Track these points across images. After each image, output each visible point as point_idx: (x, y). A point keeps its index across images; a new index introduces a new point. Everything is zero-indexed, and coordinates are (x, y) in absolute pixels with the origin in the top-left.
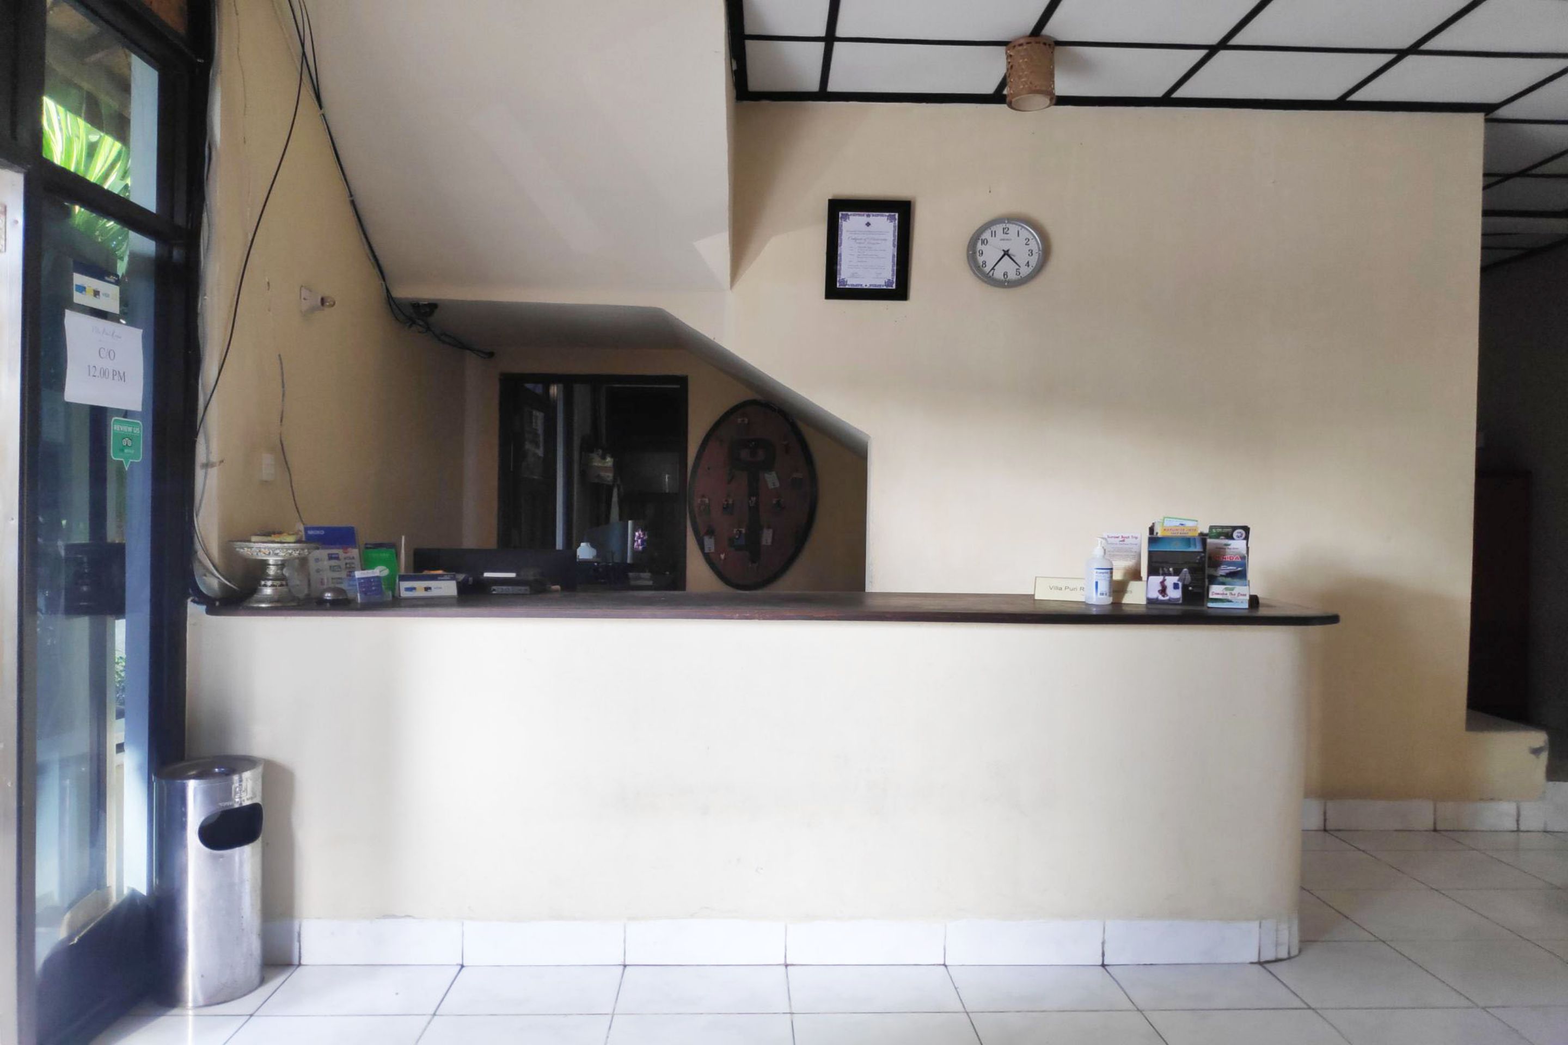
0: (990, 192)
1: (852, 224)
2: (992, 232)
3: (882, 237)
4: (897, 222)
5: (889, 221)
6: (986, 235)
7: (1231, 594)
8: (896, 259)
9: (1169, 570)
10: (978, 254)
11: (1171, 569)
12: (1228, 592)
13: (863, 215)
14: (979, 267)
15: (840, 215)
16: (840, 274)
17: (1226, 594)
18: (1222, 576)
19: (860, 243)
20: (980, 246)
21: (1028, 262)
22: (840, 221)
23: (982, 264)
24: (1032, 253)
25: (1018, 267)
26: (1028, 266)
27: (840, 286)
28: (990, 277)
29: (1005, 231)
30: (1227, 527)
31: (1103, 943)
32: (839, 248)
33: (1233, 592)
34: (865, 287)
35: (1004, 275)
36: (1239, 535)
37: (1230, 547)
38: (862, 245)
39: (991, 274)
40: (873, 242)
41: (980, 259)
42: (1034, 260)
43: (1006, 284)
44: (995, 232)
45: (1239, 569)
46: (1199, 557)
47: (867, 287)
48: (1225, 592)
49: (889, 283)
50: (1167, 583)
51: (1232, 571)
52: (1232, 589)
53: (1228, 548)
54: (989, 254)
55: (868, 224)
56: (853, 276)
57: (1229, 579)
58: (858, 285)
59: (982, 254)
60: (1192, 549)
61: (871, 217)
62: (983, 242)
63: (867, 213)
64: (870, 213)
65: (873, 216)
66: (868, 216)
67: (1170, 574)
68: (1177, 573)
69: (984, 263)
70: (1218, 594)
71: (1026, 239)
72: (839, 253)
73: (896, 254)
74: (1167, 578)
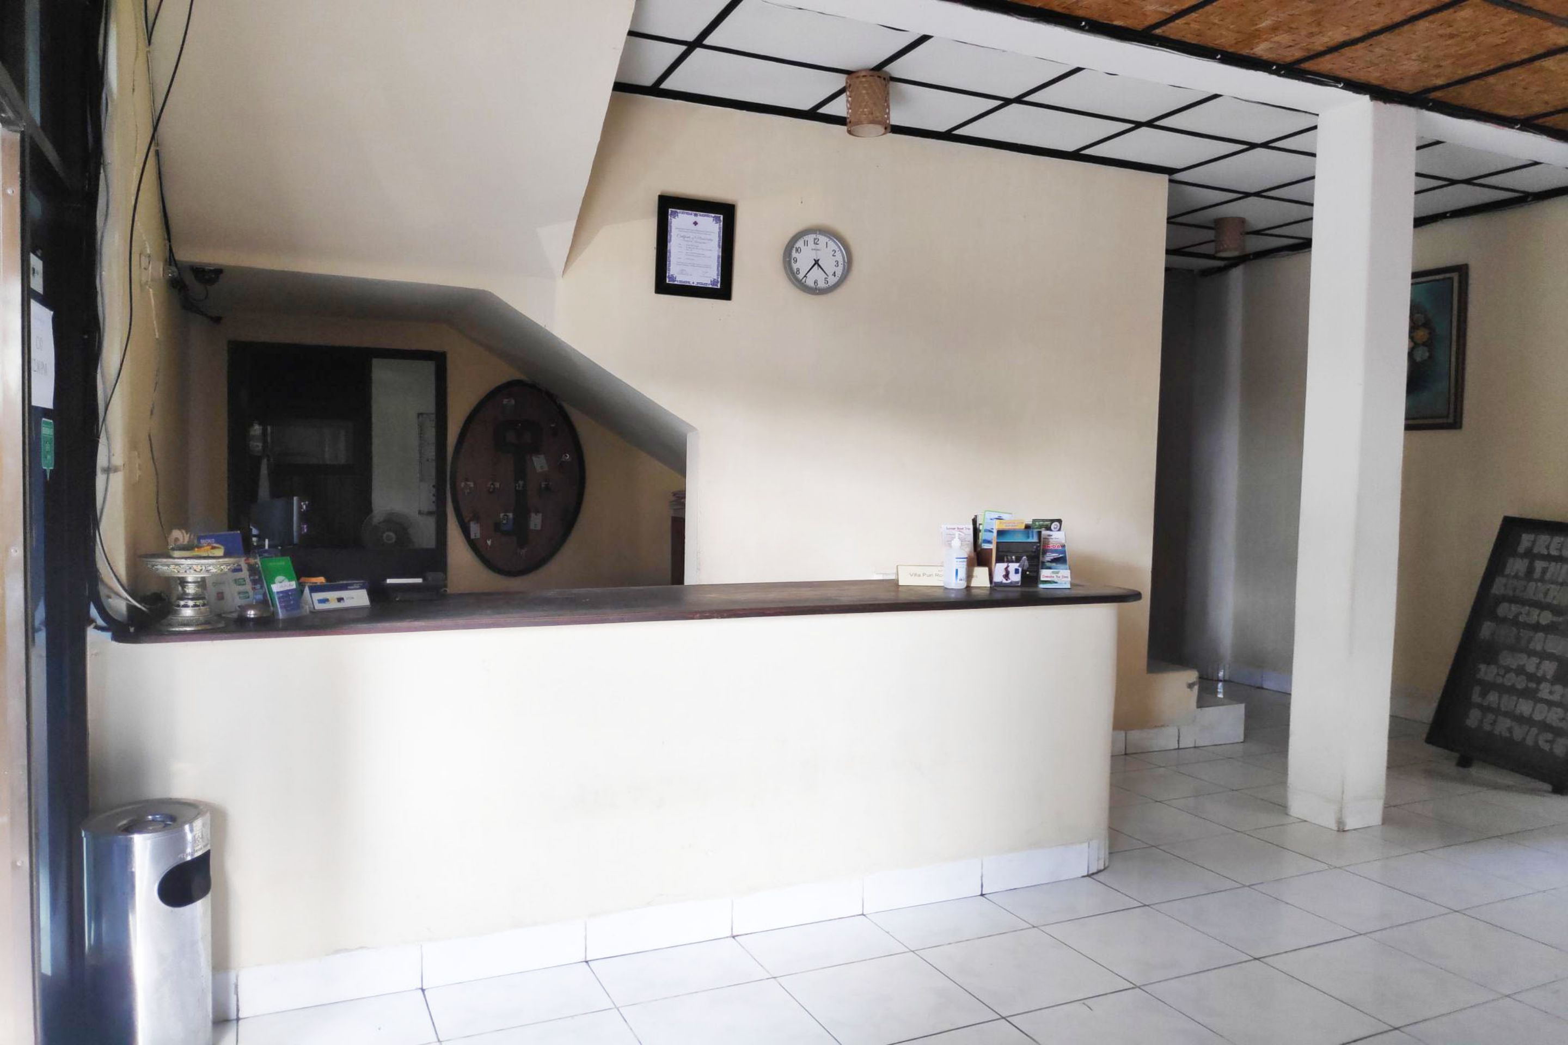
0: (802, 202)
1: (680, 221)
2: (805, 241)
3: (708, 237)
4: (721, 223)
5: (714, 222)
6: (800, 244)
7: (1057, 576)
8: (720, 259)
9: (1012, 558)
10: (793, 261)
11: (1013, 557)
12: (1054, 575)
13: (691, 214)
14: (794, 273)
15: (670, 212)
16: (669, 271)
17: (1054, 577)
18: (1048, 561)
19: (687, 241)
20: (794, 254)
21: (835, 273)
22: (669, 217)
23: (796, 271)
24: (838, 263)
25: (826, 277)
26: (835, 276)
27: (669, 281)
28: (803, 283)
29: (816, 241)
30: (1047, 520)
31: (982, 877)
32: (668, 244)
33: (1059, 575)
34: (692, 285)
35: (815, 282)
36: (1056, 526)
37: (1052, 537)
38: (690, 243)
39: (804, 280)
40: (699, 240)
41: (795, 266)
42: (839, 271)
43: (815, 291)
44: (807, 241)
45: (1061, 556)
46: (1035, 547)
47: (694, 285)
48: (1053, 575)
49: (714, 282)
50: (1009, 569)
51: (1055, 557)
52: (1058, 573)
53: (1051, 538)
54: (803, 261)
55: (695, 223)
56: (682, 272)
57: (1054, 564)
58: (687, 282)
59: (796, 261)
60: (1030, 540)
61: (699, 217)
62: (797, 250)
63: (695, 212)
64: (697, 213)
65: (700, 216)
66: (696, 215)
67: (1012, 562)
68: (1018, 560)
69: (798, 270)
70: (1047, 577)
71: (833, 251)
72: (668, 249)
73: (720, 254)
74: (1010, 564)
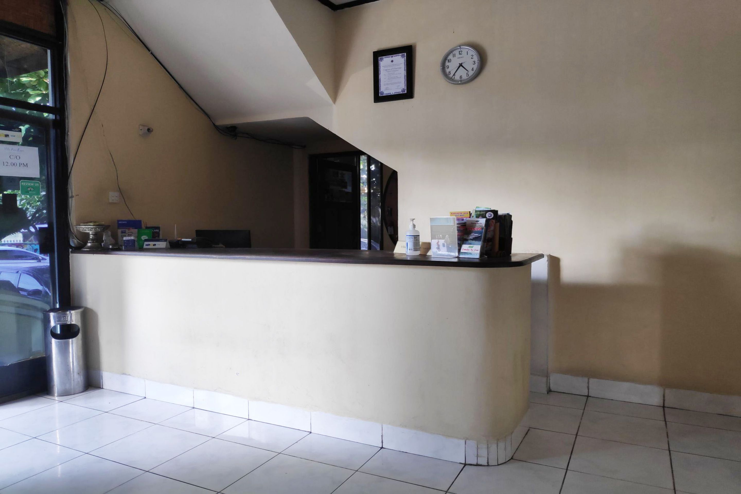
0: (454, 32)
1: (385, 62)
2: (453, 54)
3: (399, 67)
4: (406, 57)
5: (402, 58)
6: (450, 57)
8: (406, 77)
9: (440, 237)
10: (446, 68)
13: (390, 57)
14: (447, 75)
15: (379, 59)
16: (381, 89)
18: (471, 239)
19: (388, 72)
20: (447, 64)
21: (473, 68)
22: (379, 62)
23: (448, 73)
24: (475, 62)
25: (467, 72)
26: (473, 70)
27: (381, 95)
28: (453, 80)
29: (460, 53)
30: (483, 211)
31: (382, 436)
32: (379, 75)
33: (472, 249)
34: (392, 94)
35: (460, 77)
36: (490, 215)
38: (390, 73)
39: (453, 77)
40: (395, 70)
41: (447, 71)
42: (475, 67)
43: (463, 82)
44: (455, 54)
45: (480, 235)
46: (452, 229)
48: (469, 249)
49: (403, 90)
50: (439, 243)
51: (476, 236)
52: (472, 247)
53: (478, 223)
54: (452, 66)
55: (392, 61)
56: (387, 89)
57: (474, 242)
58: (389, 93)
59: (448, 67)
60: (449, 224)
61: (393, 57)
62: (449, 61)
63: (391, 56)
64: (393, 55)
65: (394, 56)
66: (392, 57)
67: (440, 239)
68: (443, 238)
69: (450, 72)
70: (465, 250)
71: (471, 56)
72: (379, 78)
73: (406, 74)
